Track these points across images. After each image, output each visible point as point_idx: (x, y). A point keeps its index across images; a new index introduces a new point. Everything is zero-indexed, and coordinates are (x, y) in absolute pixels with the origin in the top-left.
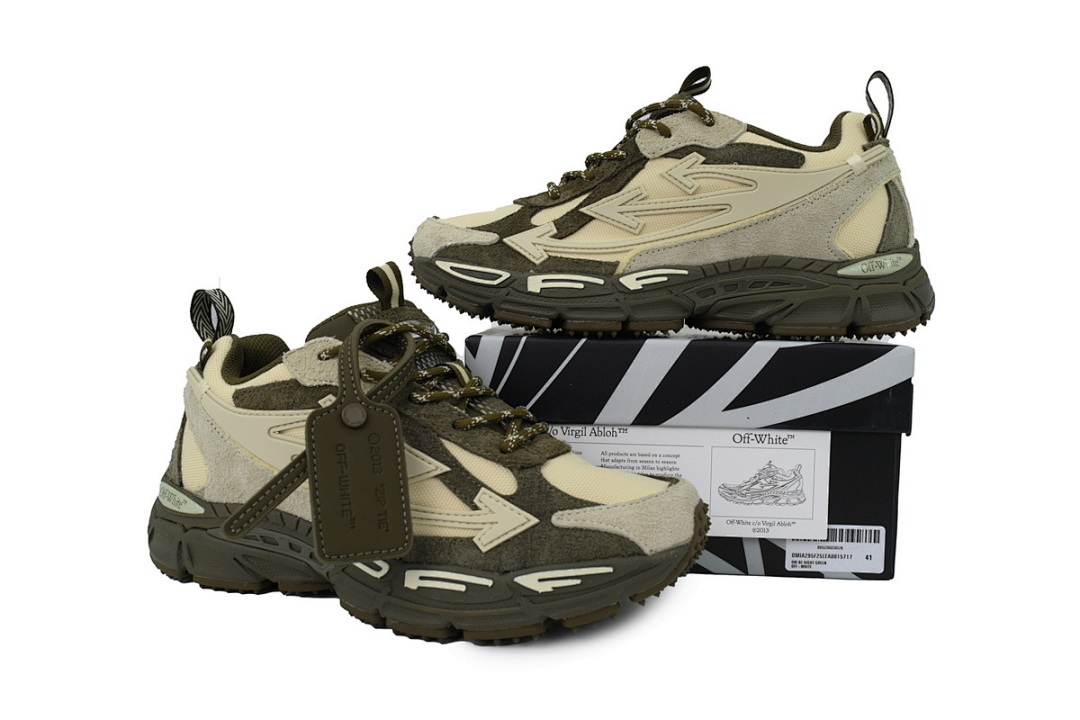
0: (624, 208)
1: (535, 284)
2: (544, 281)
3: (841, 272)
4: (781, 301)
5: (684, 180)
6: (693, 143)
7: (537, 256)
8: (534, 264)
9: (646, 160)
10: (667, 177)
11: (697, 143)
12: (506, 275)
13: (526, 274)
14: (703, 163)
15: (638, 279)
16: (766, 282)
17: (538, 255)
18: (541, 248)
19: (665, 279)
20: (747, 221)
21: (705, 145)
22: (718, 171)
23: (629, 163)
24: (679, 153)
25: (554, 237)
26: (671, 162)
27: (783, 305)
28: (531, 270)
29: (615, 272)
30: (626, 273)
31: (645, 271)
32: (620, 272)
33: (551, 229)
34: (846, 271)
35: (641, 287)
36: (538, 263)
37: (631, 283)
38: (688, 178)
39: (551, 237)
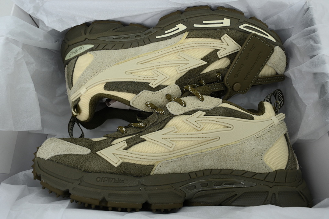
1: (226, 22)
3: (92, 46)
4: (117, 31)
6: (155, 92)
7: (226, 37)
8: (228, 34)
11: (153, 92)
12: (241, 27)
13: (231, 27)
14: (149, 83)
15: (178, 29)
16: (123, 39)
17: (226, 38)
19: (166, 32)
21: (149, 91)
24: (161, 87)
25: (218, 50)
27: (116, 30)
28: (229, 30)
29: (188, 32)
30: (183, 32)
31: (175, 34)
32: (186, 32)
33: (220, 54)
34: (90, 46)
35: (177, 26)
36: (226, 35)
37: (181, 27)
38: (157, 75)
39: (220, 50)
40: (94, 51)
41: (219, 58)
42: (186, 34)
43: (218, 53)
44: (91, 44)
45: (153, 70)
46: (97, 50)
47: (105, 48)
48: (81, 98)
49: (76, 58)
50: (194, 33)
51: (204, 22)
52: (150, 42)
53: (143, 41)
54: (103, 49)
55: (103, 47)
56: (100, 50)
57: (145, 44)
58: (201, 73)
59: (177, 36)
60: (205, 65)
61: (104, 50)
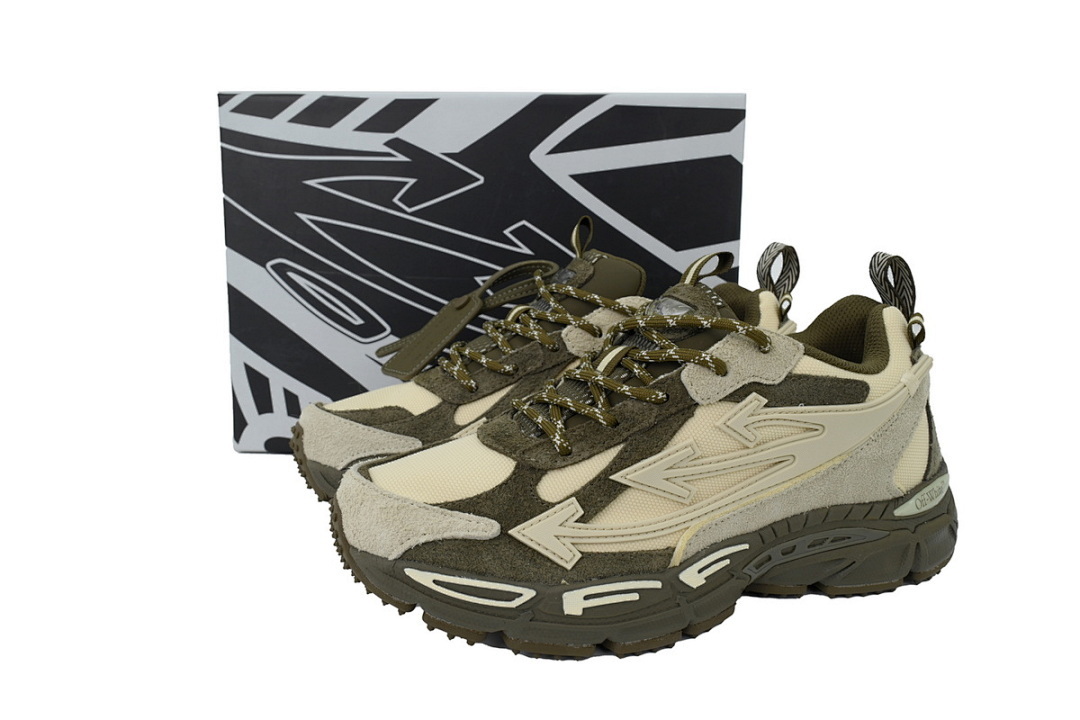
0: (671, 473)
1: (574, 603)
2: (586, 598)
3: (898, 512)
5: (745, 432)
6: (752, 380)
7: (567, 558)
8: (564, 569)
9: (697, 404)
10: (727, 429)
11: (757, 380)
12: (528, 594)
13: (558, 589)
14: (766, 406)
15: (700, 571)
16: (826, 540)
17: (567, 556)
18: (568, 541)
19: (727, 562)
20: (813, 473)
21: (765, 382)
22: (783, 416)
23: (673, 410)
24: (737, 396)
25: (582, 520)
26: (730, 408)
27: (845, 564)
28: (563, 581)
29: (671, 565)
30: (684, 565)
31: (705, 557)
32: (678, 564)
33: (575, 508)
34: (902, 511)
35: (704, 581)
36: (569, 567)
37: (692, 578)
38: (749, 428)
39: (576, 521)
40: (891, 497)
41: (574, 498)
42: (676, 561)
43: (581, 512)
44: (901, 519)
45: (757, 441)
46: (883, 502)
47: (868, 508)
48: (910, 363)
49: (928, 477)
50: (655, 564)
51: (635, 597)
52: (759, 533)
53: (778, 534)
54: (872, 504)
55: (873, 510)
56: (877, 502)
57: (773, 527)
58: (622, 446)
59: (698, 552)
60: (616, 472)
61: (870, 503)
